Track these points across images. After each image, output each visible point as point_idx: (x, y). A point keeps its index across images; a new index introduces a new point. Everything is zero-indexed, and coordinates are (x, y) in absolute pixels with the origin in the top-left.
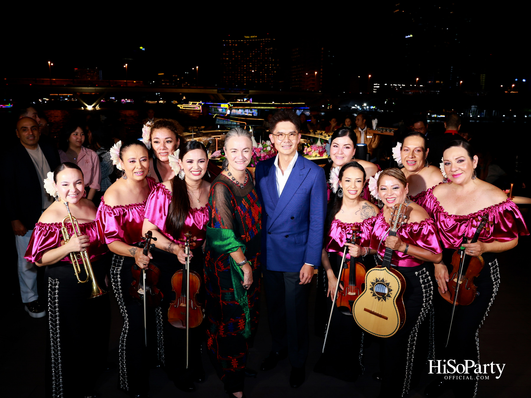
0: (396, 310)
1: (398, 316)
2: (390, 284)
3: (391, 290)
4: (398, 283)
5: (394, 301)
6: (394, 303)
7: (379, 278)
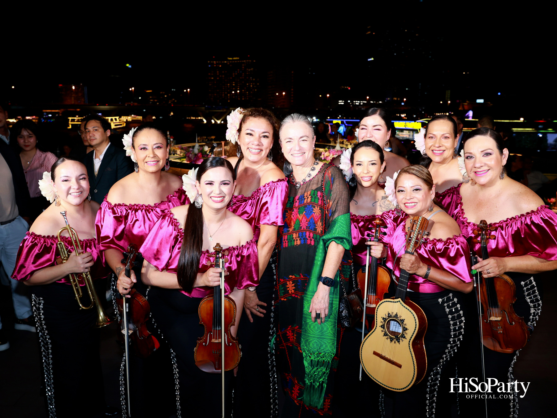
0: (412, 356)
1: (414, 364)
2: (405, 321)
3: (407, 329)
4: (415, 320)
5: (409, 344)
6: (409, 347)
7: (393, 313)
